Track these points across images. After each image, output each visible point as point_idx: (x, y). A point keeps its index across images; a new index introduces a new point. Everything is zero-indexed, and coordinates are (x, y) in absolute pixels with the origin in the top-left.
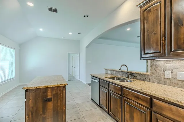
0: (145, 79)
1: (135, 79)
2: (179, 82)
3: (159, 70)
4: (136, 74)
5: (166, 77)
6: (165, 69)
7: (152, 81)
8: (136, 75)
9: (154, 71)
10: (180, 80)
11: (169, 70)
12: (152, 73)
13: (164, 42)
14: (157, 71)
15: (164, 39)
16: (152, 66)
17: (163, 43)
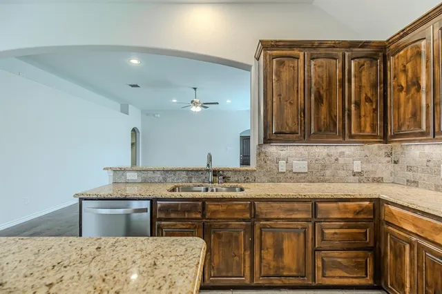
0: (248, 178)
1: (226, 182)
2: (294, 175)
3: (270, 160)
4: (229, 171)
5: (280, 170)
6: (278, 159)
7: (259, 181)
8: (229, 174)
9: (263, 163)
10: (295, 173)
11: (283, 160)
12: (260, 166)
13: (302, 119)
14: (268, 162)
15: (303, 115)
16: (259, 154)
17: (301, 121)
